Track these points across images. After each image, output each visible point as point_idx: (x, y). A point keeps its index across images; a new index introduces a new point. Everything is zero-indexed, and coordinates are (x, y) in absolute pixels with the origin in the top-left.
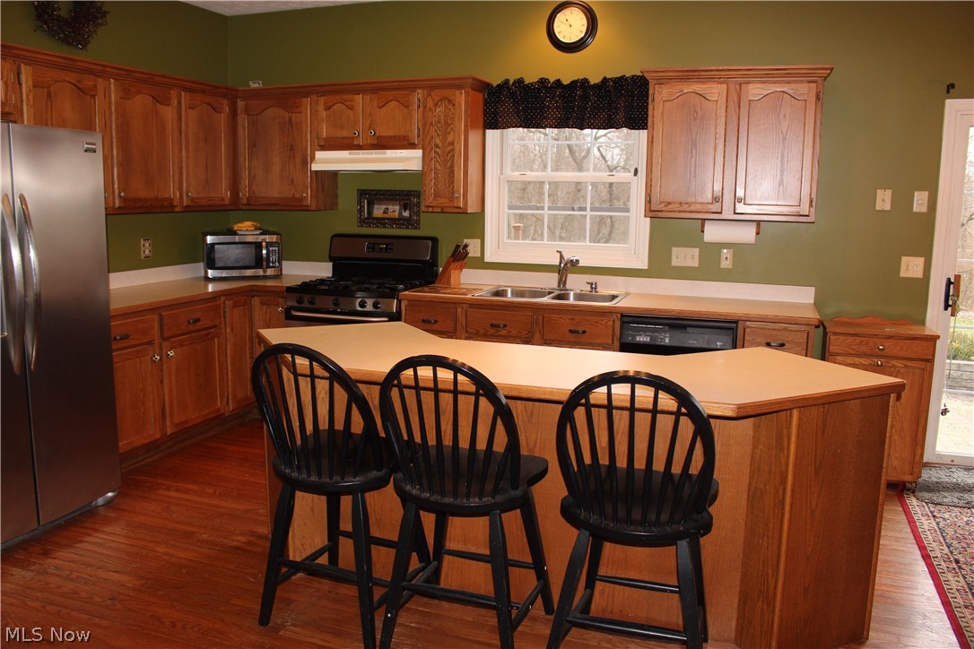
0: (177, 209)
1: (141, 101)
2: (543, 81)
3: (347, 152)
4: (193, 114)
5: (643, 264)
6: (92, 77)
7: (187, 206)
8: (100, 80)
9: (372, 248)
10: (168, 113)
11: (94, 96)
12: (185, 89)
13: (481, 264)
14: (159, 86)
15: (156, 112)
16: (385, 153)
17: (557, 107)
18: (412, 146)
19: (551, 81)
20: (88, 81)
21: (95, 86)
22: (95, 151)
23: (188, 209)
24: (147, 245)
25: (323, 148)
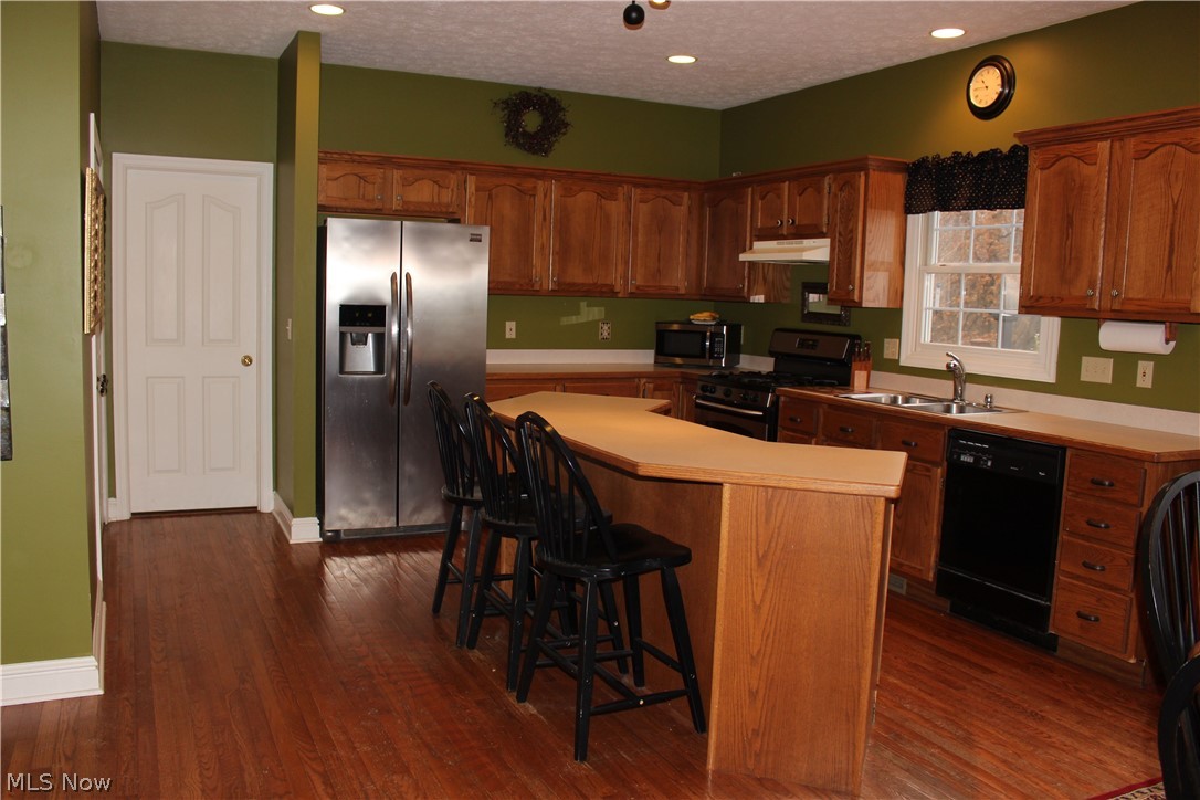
0: (620, 295)
1: (583, 198)
2: (957, 155)
3: (775, 242)
4: (644, 208)
5: (1050, 377)
6: (534, 180)
7: (631, 293)
8: (540, 182)
9: (803, 344)
10: (615, 208)
11: (534, 196)
12: (636, 185)
13: (895, 367)
14: (605, 183)
15: (601, 207)
16: (802, 243)
17: (968, 186)
18: (821, 235)
19: (964, 154)
20: (528, 184)
21: (535, 187)
22: (480, 241)
23: (632, 295)
24: (606, 328)
25: (761, 238)
